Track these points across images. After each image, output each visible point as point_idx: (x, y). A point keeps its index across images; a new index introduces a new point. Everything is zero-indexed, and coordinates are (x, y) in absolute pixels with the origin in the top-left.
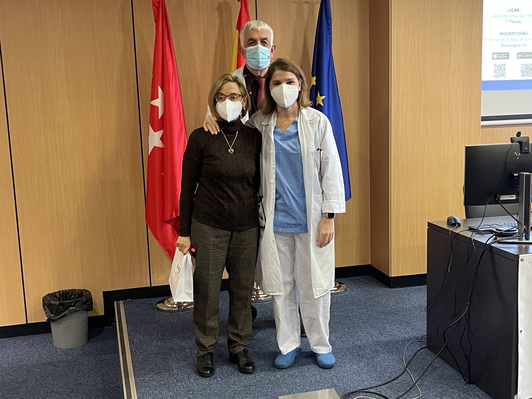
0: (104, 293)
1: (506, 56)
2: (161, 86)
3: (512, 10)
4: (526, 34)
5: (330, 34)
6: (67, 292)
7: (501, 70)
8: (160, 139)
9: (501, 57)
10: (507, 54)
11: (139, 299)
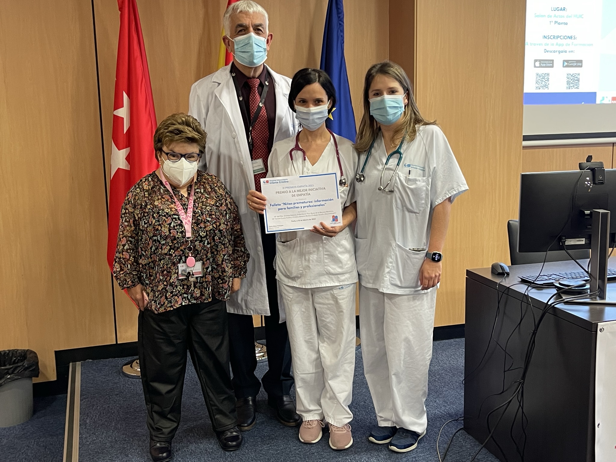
0: (56, 352)
1: (550, 63)
2: (127, 92)
3: (557, 9)
4: (573, 38)
5: (342, 31)
6: (6, 353)
7: (545, 80)
8: (126, 159)
9: (544, 65)
10: (551, 62)
11: (102, 360)
